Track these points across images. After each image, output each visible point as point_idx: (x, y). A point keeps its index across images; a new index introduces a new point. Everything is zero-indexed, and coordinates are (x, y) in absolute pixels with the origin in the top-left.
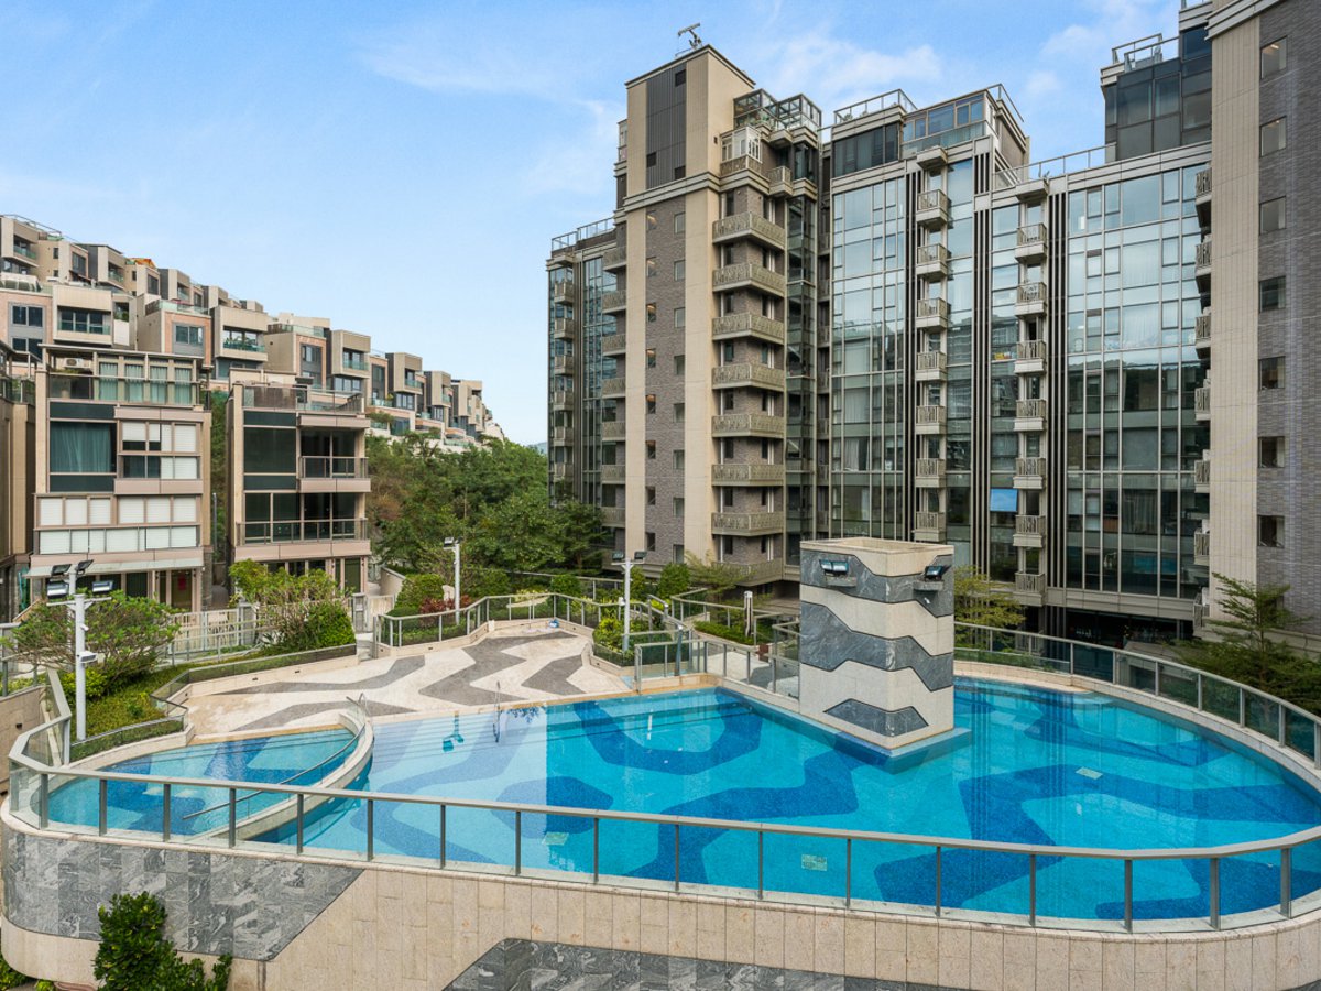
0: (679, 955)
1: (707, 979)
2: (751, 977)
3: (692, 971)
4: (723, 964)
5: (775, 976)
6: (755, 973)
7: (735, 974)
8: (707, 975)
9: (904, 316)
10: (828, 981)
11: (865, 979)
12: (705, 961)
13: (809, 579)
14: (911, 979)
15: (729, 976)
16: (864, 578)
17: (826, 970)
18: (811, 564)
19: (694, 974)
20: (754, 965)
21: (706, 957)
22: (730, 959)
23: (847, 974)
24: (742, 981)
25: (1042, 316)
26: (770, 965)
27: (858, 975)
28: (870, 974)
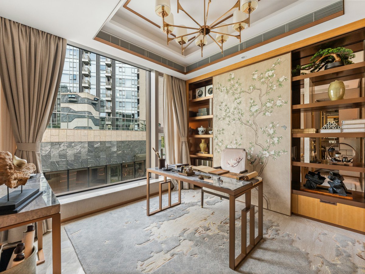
0: (46, 142)
1: (54, 146)
2: (66, 144)
3: (49, 145)
4: (59, 142)
5: (72, 143)
6: (67, 143)
7: (61, 144)
8: (54, 145)
9: (79, 71)
10: (84, 143)
11: (92, 142)
12: (53, 142)
13: (63, 101)
14: (101, 141)
15: (60, 145)
16: (80, 99)
17: (84, 141)
18: (64, 98)
19: (50, 146)
20: (67, 142)
21: (53, 141)
22: (60, 141)
23: (88, 141)
24: (63, 146)
25: (111, 77)
26: (70, 141)
27: (91, 141)
28: (93, 141)
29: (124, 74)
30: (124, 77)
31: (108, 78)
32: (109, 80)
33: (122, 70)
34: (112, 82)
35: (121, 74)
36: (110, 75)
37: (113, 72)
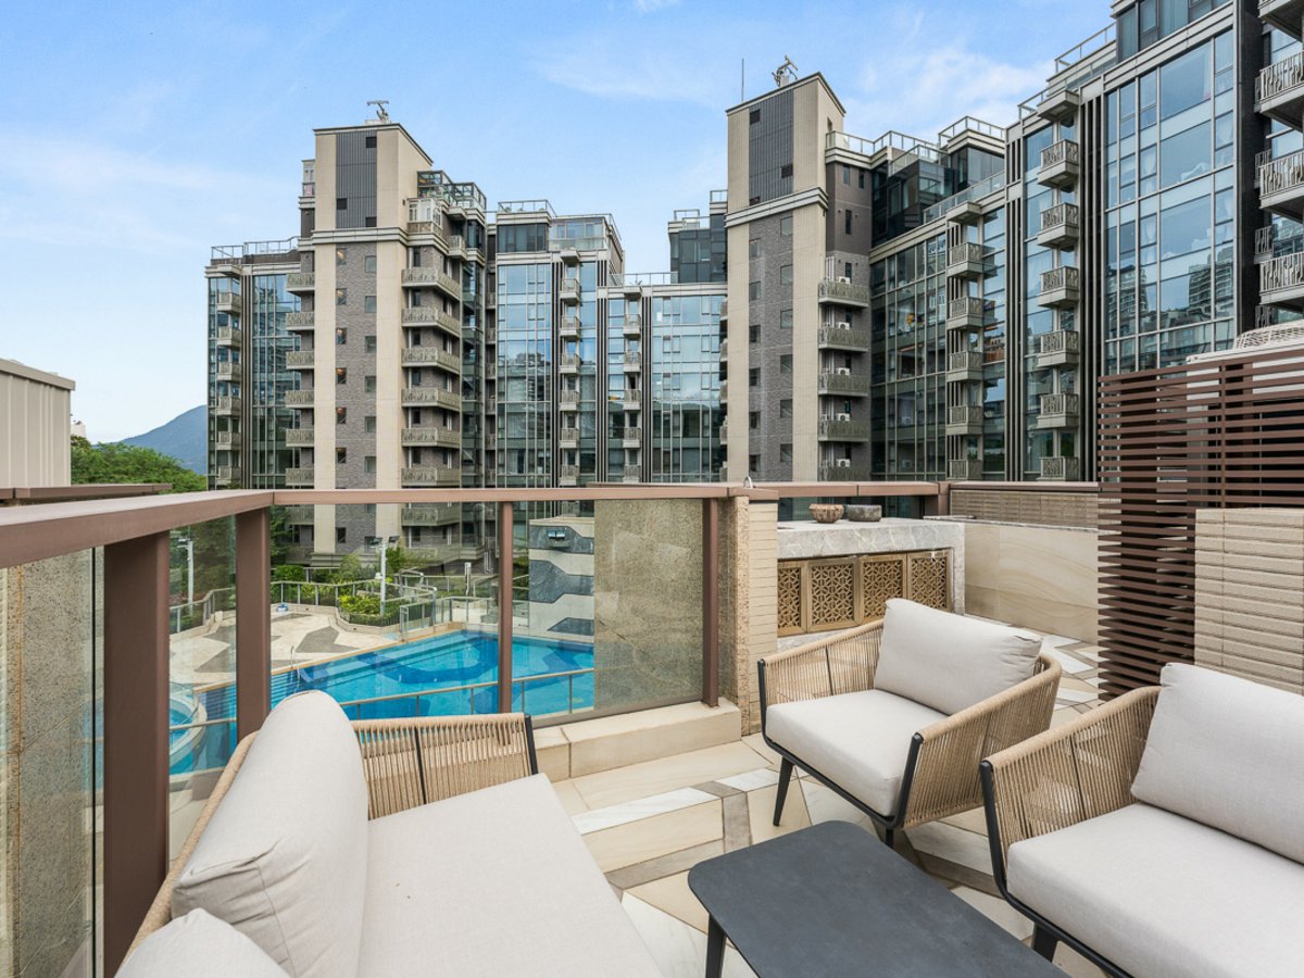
9: (551, 364)
16: (579, 540)
18: (537, 535)
25: (638, 374)
29: (677, 358)
30: (677, 368)
31: (632, 378)
32: (633, 385)
33: (672, 347)
34: (640, 389)
35: (668, 358)
36: (636, 368)
37: (646, 358)
